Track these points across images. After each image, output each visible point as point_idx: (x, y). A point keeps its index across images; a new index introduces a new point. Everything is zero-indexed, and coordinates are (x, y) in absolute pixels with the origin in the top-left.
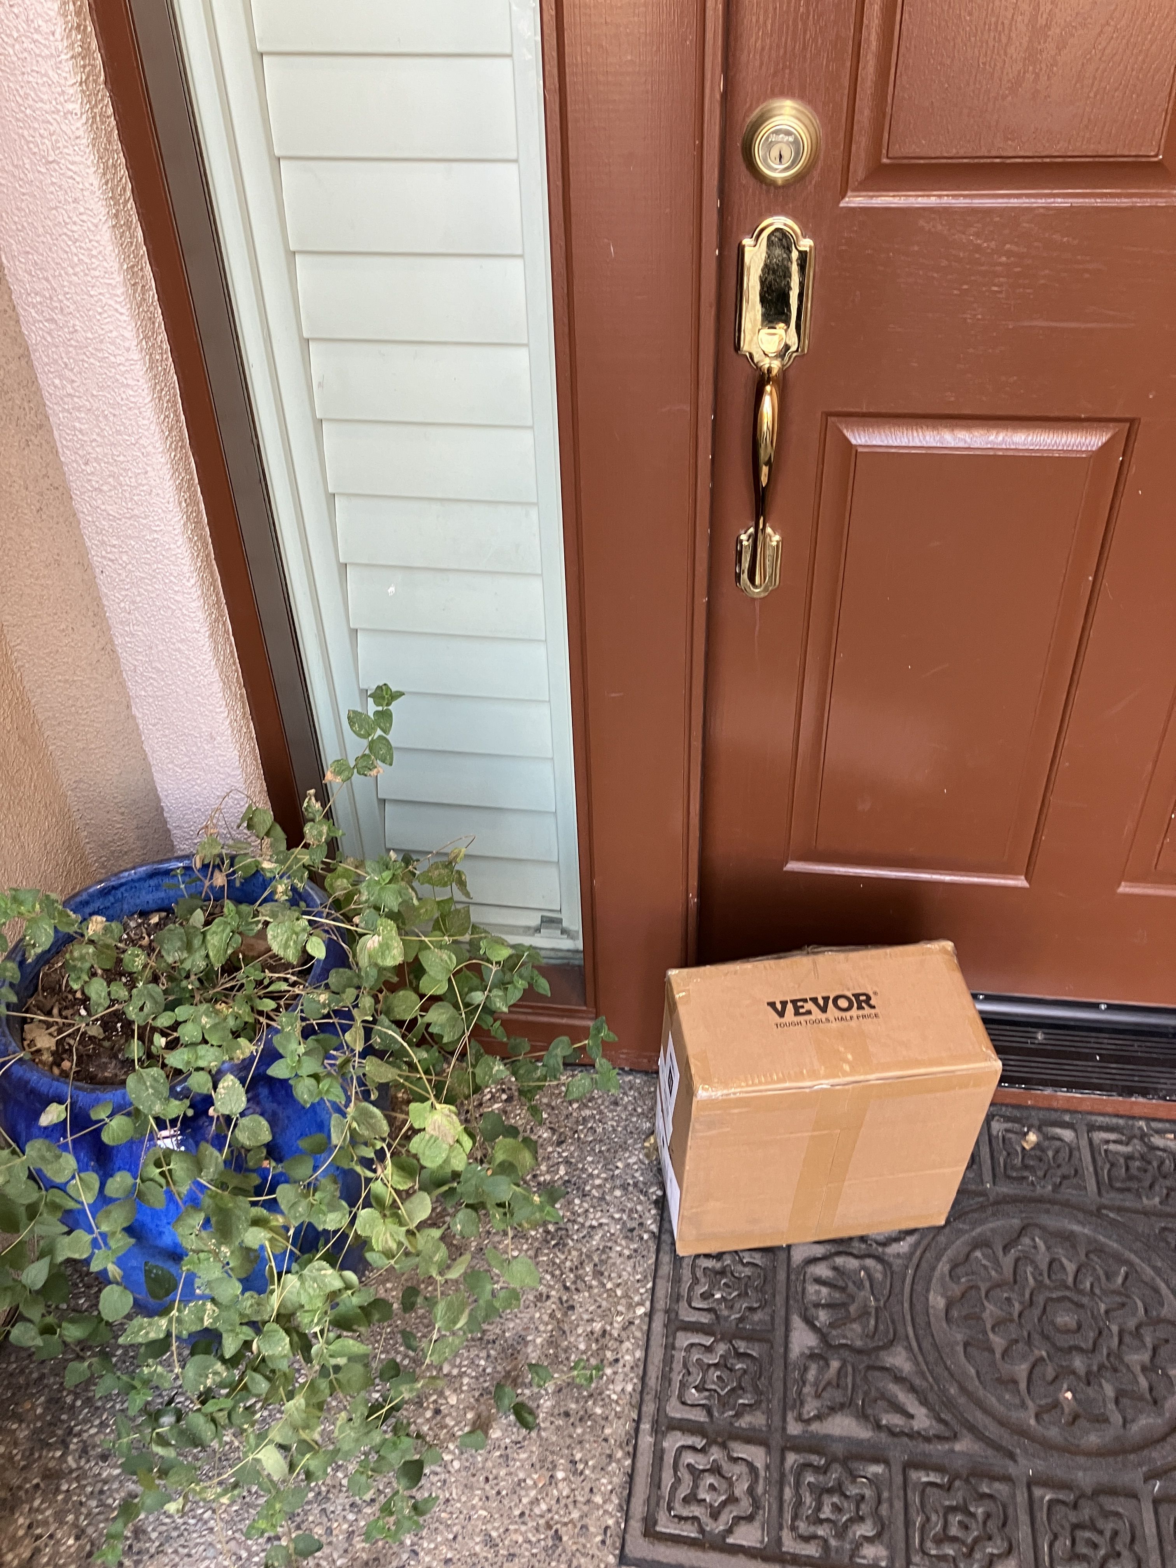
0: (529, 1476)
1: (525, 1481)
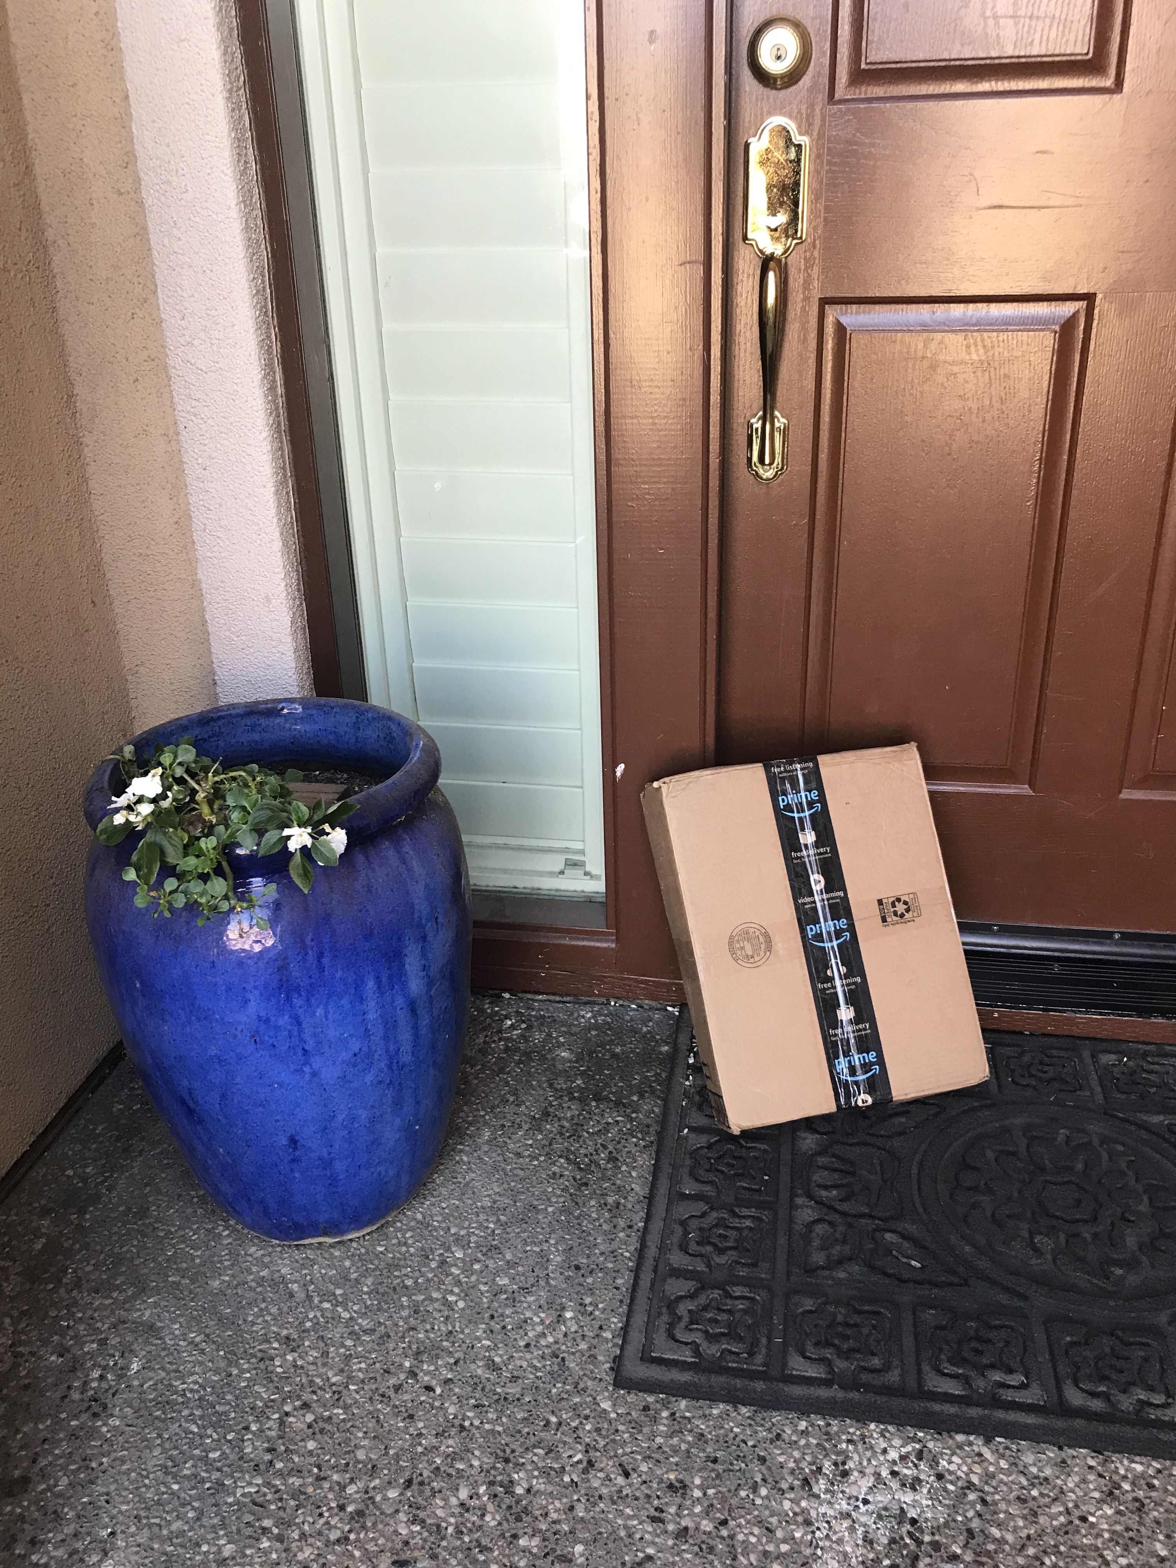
0: (536, 1314)
1: (531, 1319)
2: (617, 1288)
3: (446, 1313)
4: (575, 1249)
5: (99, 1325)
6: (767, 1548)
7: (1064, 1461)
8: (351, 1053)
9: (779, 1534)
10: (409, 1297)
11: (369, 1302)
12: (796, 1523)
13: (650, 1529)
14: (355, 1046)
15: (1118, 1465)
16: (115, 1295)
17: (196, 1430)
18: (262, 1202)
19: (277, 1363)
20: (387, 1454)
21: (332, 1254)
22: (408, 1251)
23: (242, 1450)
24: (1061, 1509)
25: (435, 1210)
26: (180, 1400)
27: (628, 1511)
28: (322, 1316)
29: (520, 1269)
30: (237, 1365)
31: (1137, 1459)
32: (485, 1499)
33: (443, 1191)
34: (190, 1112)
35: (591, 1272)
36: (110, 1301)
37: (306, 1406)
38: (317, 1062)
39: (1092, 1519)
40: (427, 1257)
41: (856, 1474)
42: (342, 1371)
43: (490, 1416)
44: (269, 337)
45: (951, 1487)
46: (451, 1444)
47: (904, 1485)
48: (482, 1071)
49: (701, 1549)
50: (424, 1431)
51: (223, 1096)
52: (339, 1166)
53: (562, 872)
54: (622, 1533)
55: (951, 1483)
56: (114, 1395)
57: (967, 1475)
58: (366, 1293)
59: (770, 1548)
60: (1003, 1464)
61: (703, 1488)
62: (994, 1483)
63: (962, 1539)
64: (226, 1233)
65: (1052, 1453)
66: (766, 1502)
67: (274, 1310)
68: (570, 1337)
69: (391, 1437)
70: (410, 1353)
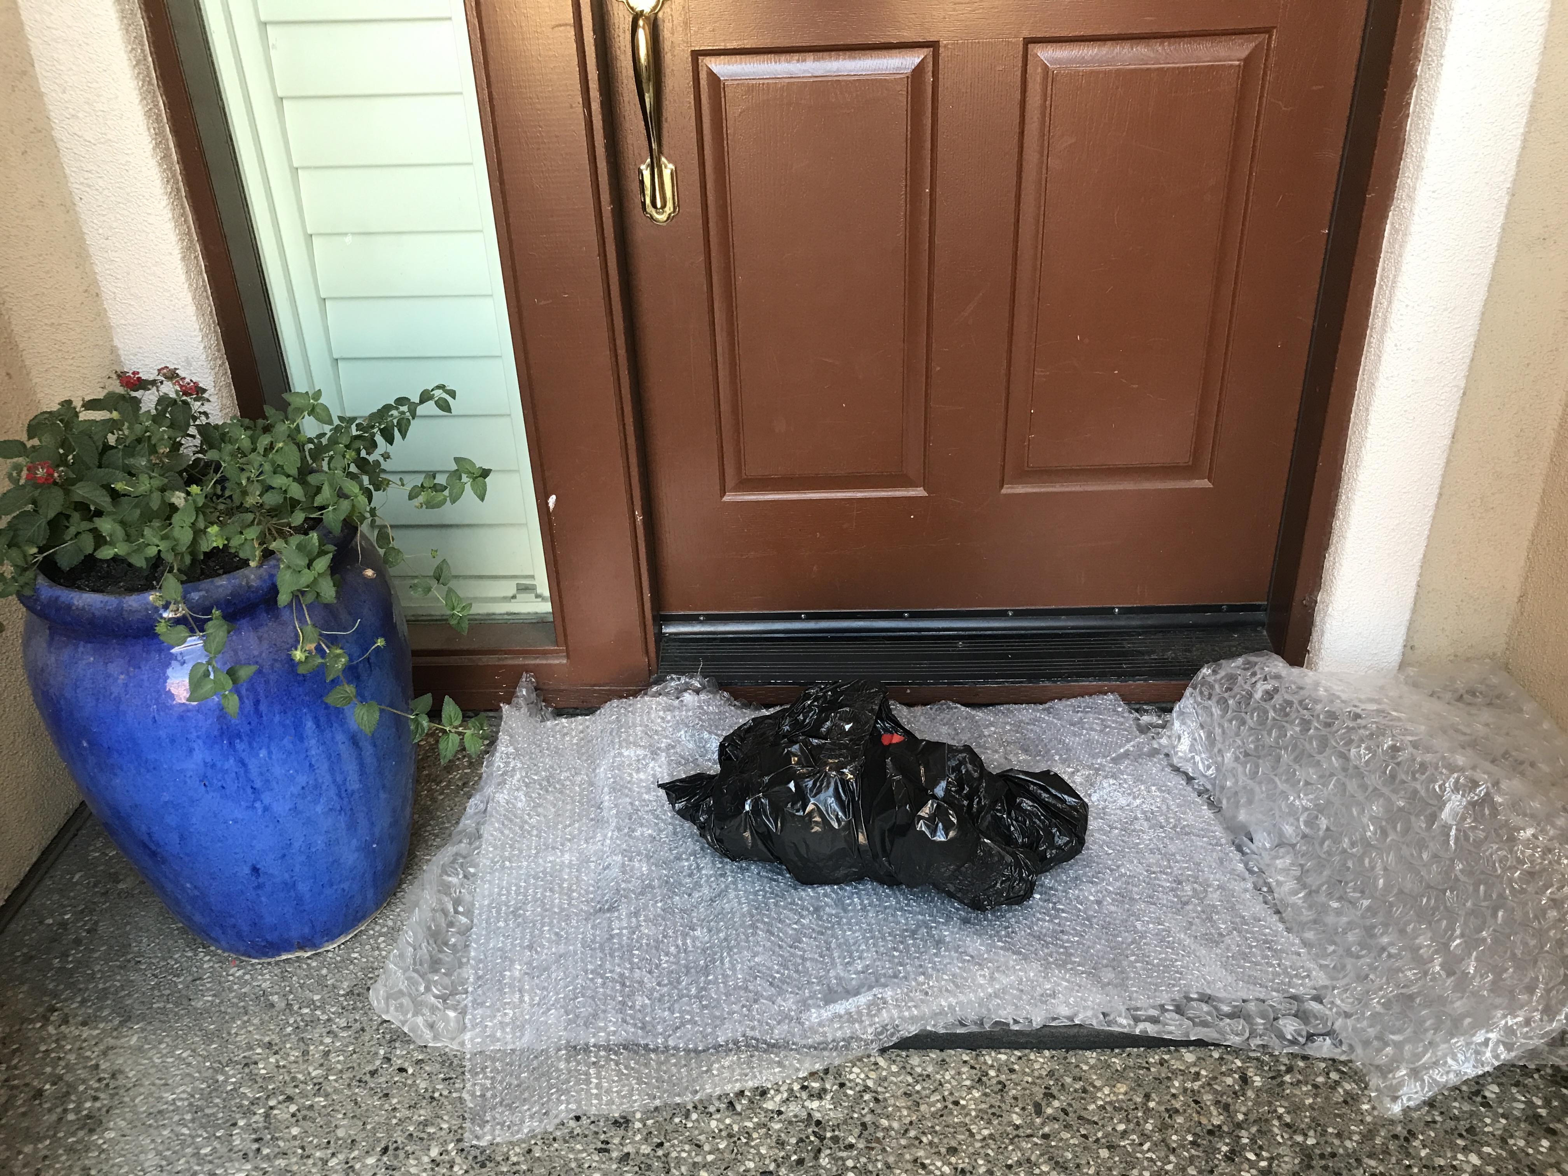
5: (88, 1053)
6: (696, 1160)
7: (943, 1060)
8: (300, 788)
9: (707, 1148)
11: (345, 1003)
12: (721, 1138)
13: (597, 1158)
14: (302, 779)
15: (987, 1057)
16: (101, 1026)
17: (187, 1132)
18: (234, 926)
19: (261, 1066)
20: (364, 1129)
21: (308, 965)
22: (380, 955)
23: (230, 1142)
24: (939, 1097)
26: (171, 1108)
27: (579, 1147)
28: (302, 1020)
30: (223, 1072)
31: (1002, 1050)
32: (454, 1153)
34: (154, 854)
36: (98, 1031)
37: (289, 1099)
38: (267, 798)
39: (963, 1102)
41: (772, 1092)
42: (322, 1065)
43: (457, 1085)
44: (156, 106)
45: (850, 1092)
46: (423, 1113)
47: (812, 1096)
48: (448, 786)
49: (640, 1168)
50: (398, 1106)
51: (182, 837)
52: (303, 887)
53: (514, 597)
54: (573, 1165)
55: (851, 1088)
56: (108, 1111)
57: (864, 1080)
58: (343, 995)
59: (699, 1159)
60: (894, 1068)
61: (642, 1120)
62: (886, 1084)
63: (856, 1132)
64: (208, 958)
65: (934, 1055)
66: (696, 1124)
67: (256, 1021)
69: (368, 1114)
70: (383, 1042)
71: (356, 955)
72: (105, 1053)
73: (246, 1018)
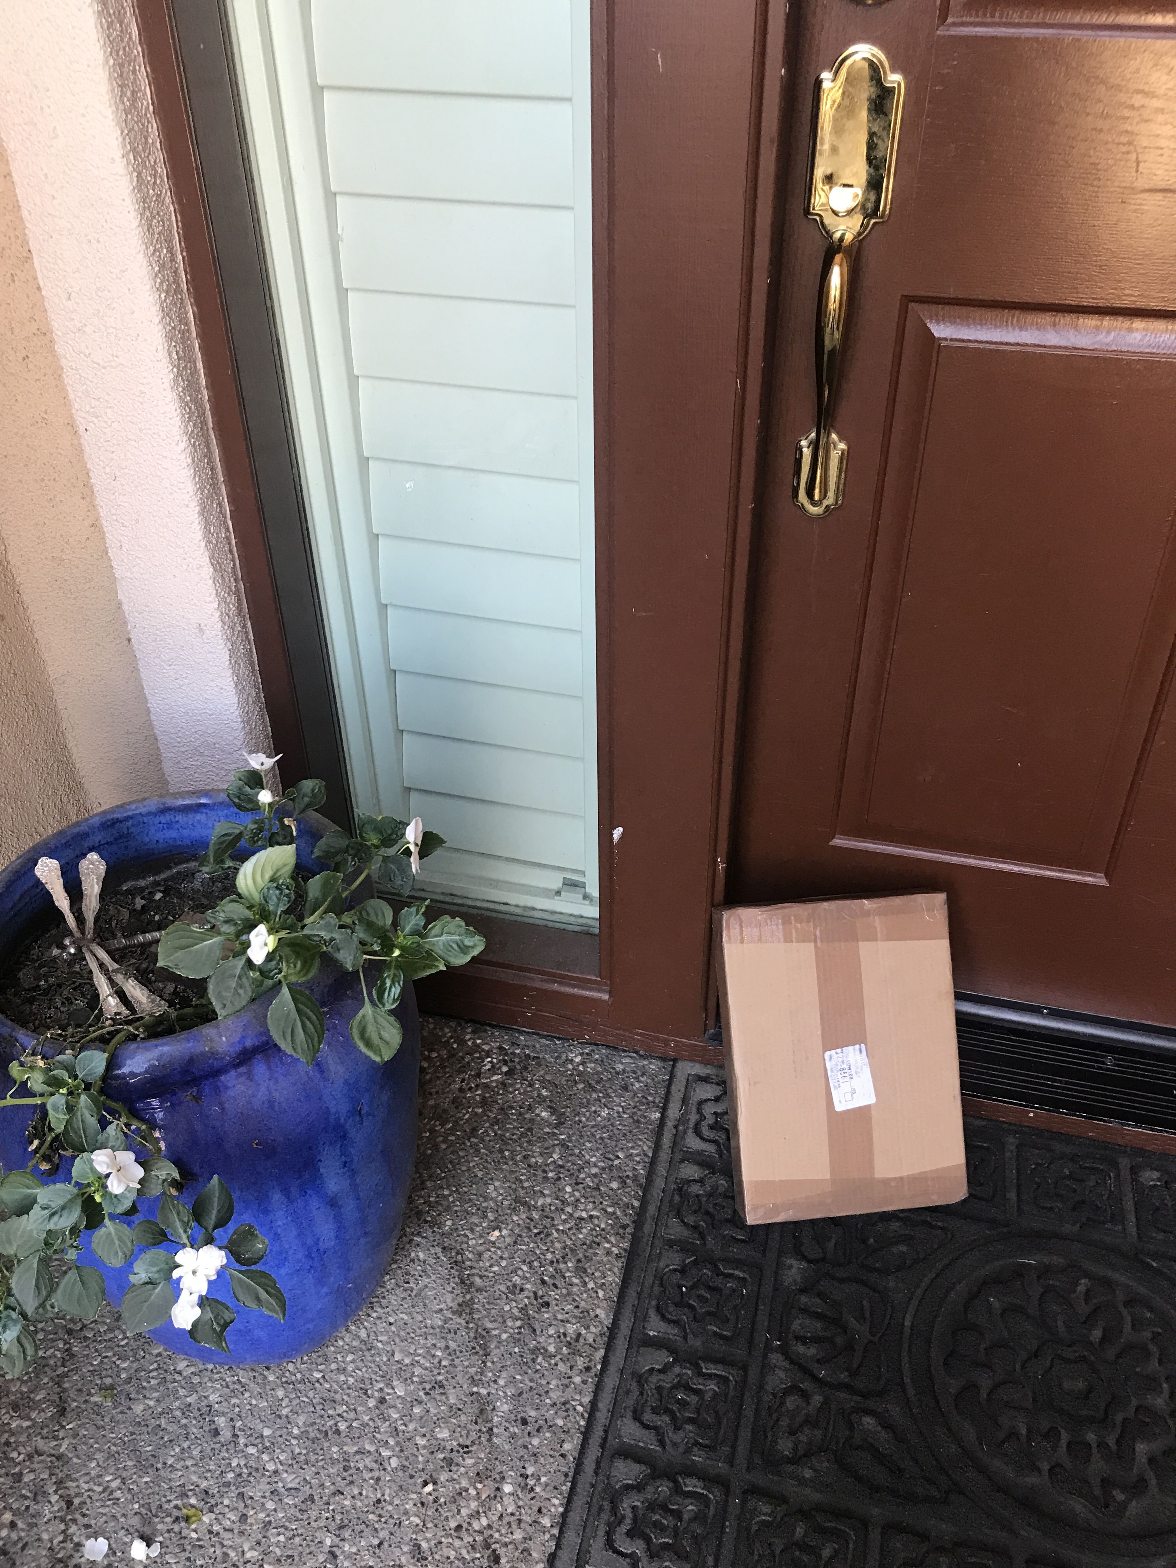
0: (473, 1485)
1: (467, 1490)
2: (563, 1455)
3: (376, 1474)
4: (525, 1396)
5: (14, 1455)
10: (341, 1446)
11: (297, 1450)
16: (33, 1415)
21: (265, 1377)
22: (346, 1381)
25: (381, 1326)
28: (246, 1465)
29: (463, 1418)
33: (392, 1298)
35: (538, 1431)
36: (28, 1423)
40: (366, 1393)
42: (259, 1543)
48: (453, 1131)
53: (558, 893)
58: (296, 1437)
67: (196, 1453)
68: (506, 1519)
70: (333, 1526)
71: (318, 1375)
72: (30, 1457)
73: (185, 1445)
